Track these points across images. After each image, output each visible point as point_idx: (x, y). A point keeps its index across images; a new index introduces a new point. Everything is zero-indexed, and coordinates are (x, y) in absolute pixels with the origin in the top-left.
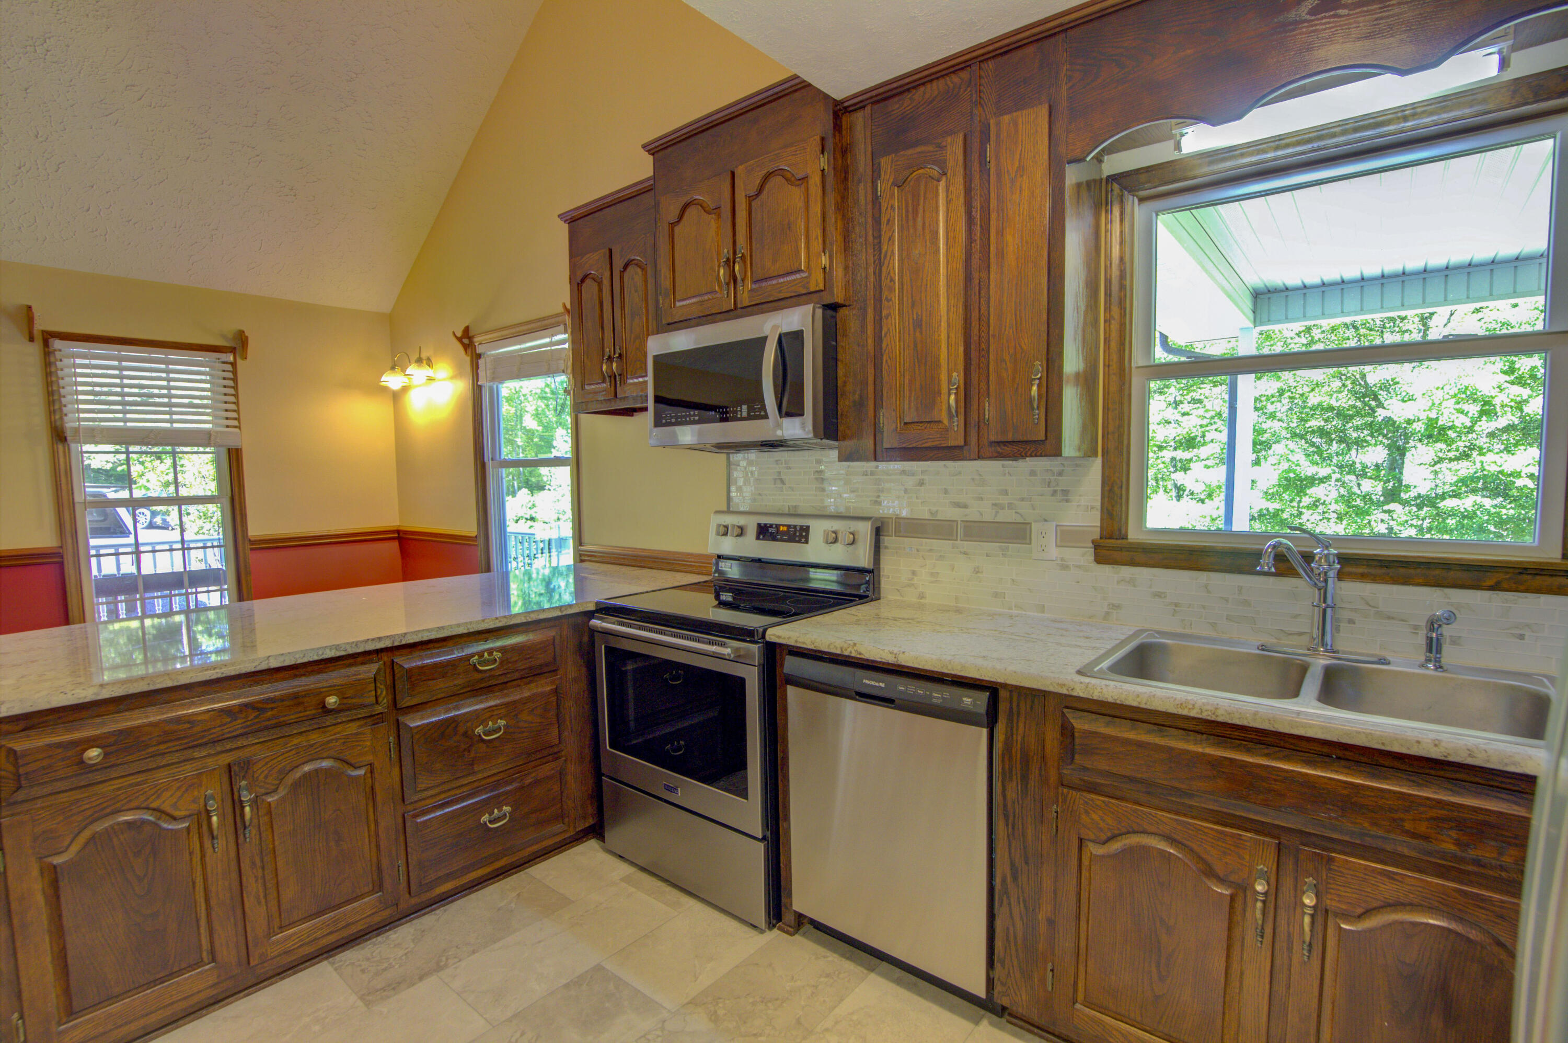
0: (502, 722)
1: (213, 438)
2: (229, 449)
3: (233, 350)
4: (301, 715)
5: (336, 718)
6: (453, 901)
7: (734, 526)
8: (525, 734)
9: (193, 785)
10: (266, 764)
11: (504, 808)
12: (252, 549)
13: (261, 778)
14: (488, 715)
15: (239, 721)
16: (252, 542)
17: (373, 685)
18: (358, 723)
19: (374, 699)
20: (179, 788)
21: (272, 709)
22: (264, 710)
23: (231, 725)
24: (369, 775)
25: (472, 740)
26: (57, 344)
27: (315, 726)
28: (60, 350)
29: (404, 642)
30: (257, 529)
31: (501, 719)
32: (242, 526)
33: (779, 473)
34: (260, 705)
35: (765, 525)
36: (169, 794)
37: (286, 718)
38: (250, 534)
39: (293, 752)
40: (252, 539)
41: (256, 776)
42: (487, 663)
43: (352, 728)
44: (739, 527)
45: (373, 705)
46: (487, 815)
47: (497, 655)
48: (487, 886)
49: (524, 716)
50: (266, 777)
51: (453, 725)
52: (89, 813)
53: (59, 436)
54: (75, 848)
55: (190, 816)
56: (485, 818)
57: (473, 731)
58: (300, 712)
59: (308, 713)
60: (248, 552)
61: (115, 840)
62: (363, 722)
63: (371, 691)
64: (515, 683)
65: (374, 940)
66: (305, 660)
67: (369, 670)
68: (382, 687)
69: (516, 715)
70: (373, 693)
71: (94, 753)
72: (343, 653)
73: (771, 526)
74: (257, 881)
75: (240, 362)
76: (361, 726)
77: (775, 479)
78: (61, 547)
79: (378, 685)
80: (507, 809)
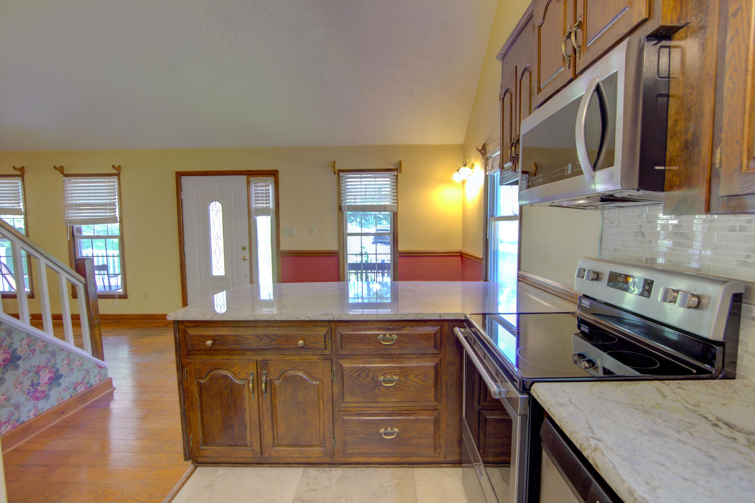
0: (396, 378)
1: (387, 208)
2: (394, 213)
3: (397, 170)
4: (289, 346)
5: (306, 352)
6: (369, 467)
7: (589, 271)
8: (411, 389)
9: (246, 366)
10: (274, 365)
11: (395, 429)
12: (399, 256)
13: (272, 371)
14: (388, 371)
15: (263, 342)
16: (400, 253)
17: (324, 339)
18: (318, 357)
19: (324, 346)
20: (241, 366)
21: (277, 340)
22: (273, 340)
23: (259, 343)
24: (321, 385)
25: (378, 384)
26: (341, 174)
27: (296, 353)
28: (343, 176)
29: (339, 319)
30: (402, 248)
31: (396, 375)
32: (396, 246)
33: (641, 226)
34: (272, 337)
35: (616, 274)
36: (237, 367)
37: (282, 346)
38: (399, 249)
39: (286, 363)
40: (400, 252)
41: (270, 370)
42: (388, 340)
43: (315, 358)
44: (594, 272)
45: (323, 349)
46: (383, 429)
47: (395, 337)
48: (389, 467)
49: (411, 377)
50: (274, 372)
51: (366, 371)
52: (211, 366)
53: (340, 208)
54: (207, 379)
55: (245, 379)
56: (382, 430)
57: (378, 378)
58: (288, 344)
59: (292, 346)
60: (398, 257)
61: (219, 380)
62: (320, 357)
63: (322, 342)
64: (409, 356)
65: (326, 469)
66: (291, 319)
67: (323, 331)
68: (329, 341)
69: (406, 376)
70: (324, 343)
71: (209, 343)
72: (308, 319)
73: (620, 275)
74: (268, 419)
75: (399, 174)
76: (319, 359)
77: (637, 233)
78: (339, 250)
79: (327, 339)
80: (396, 430)
